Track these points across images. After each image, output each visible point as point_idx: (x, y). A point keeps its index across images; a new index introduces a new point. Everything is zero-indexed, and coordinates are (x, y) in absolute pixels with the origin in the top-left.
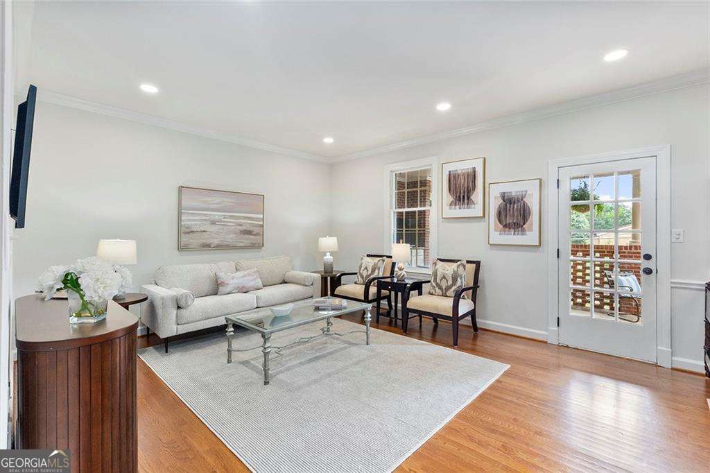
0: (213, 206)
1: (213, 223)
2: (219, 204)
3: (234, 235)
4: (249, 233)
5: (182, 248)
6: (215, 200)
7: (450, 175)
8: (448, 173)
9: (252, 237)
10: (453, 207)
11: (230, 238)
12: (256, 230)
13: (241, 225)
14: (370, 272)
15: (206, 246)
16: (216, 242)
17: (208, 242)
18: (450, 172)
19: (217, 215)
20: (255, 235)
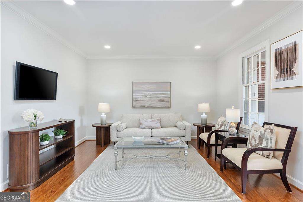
0: (146, 89)
1: (146, 97)
2: (148, 88)
3: (155, 102)
4: (163, 101)
5: (134, 107)
6: (147, 86)
7: (276, 52)
8: (275, 52)
9: (164, 103)
10: (279, 79)
11: (154, 103)
12: (166, 99)
13: (159, 97)
14: (219, 127)
15: (143, 107)
16: (147, 105)
17: (144, 105)
18: (276, 50)
19: (147, 93)
20: (166, 102)
